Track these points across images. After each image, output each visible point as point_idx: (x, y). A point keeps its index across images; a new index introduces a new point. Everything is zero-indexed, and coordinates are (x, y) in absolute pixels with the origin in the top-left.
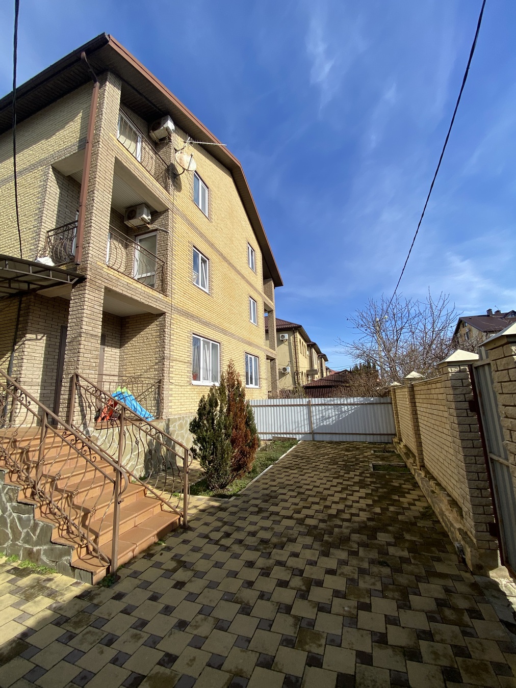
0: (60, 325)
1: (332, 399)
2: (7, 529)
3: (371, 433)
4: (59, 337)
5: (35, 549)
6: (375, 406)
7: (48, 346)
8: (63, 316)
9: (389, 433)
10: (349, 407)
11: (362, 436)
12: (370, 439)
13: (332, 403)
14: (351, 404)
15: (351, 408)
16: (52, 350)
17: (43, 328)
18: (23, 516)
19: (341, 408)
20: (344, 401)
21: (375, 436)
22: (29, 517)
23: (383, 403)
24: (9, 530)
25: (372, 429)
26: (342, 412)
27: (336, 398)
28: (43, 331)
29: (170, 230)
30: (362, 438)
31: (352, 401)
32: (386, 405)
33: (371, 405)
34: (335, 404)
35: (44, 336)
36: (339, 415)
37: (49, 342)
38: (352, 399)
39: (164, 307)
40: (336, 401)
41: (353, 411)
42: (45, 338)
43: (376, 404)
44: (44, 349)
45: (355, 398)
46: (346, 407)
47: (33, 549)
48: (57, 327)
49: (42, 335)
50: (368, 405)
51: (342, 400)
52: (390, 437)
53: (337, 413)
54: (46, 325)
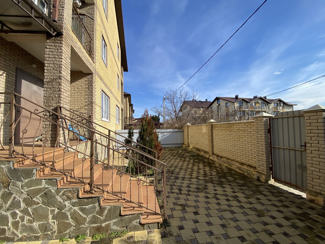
0: (15, 66)
1: (161, 130)
2: (68, 219)
3: (175, 143)
4: (14, 76)
5: (103, 225)
6: (177, 133)
7: (7, 81)
8: (17, 59)
9: (181, 143)
10: (167, 133)
11: (171, 145)
12: (174, 146)
13: (161, 131)
14: (168, 132)
15: (168, 133)
16: (10, 85)
17: (4, 66)
18: (87, 207)
19: (164, 134)
20: (165, 131)
21: (176, 145)
22: (95, 206)
23: (180, 132)
24: (71, 220)
25: (175, 142)
26: (164, 135)
27: (162, 130)
28: (3, 68)
29: (95, 19)
30: (171, 146)
31: (169, 131)
32: (181, 132)
33: (176, 133)
34: (162, 132)
35: (4, 73)
36: (163, 136)
37: (8, 79)
38: (169, 130)
39: (93, 70)
40: (162, 131)
41: (169, 135)
42: (5, 75)
43: (178, 132)
44: (4, 84)
45: (170, 130)
46: (166, 133)
47: (101, 225)
48: (13, 68)
49: (3, 72)
50: (175, 133)
51: (165, 130)
52: (181, 145)
53: (162, 136)
54: (5, 64)
